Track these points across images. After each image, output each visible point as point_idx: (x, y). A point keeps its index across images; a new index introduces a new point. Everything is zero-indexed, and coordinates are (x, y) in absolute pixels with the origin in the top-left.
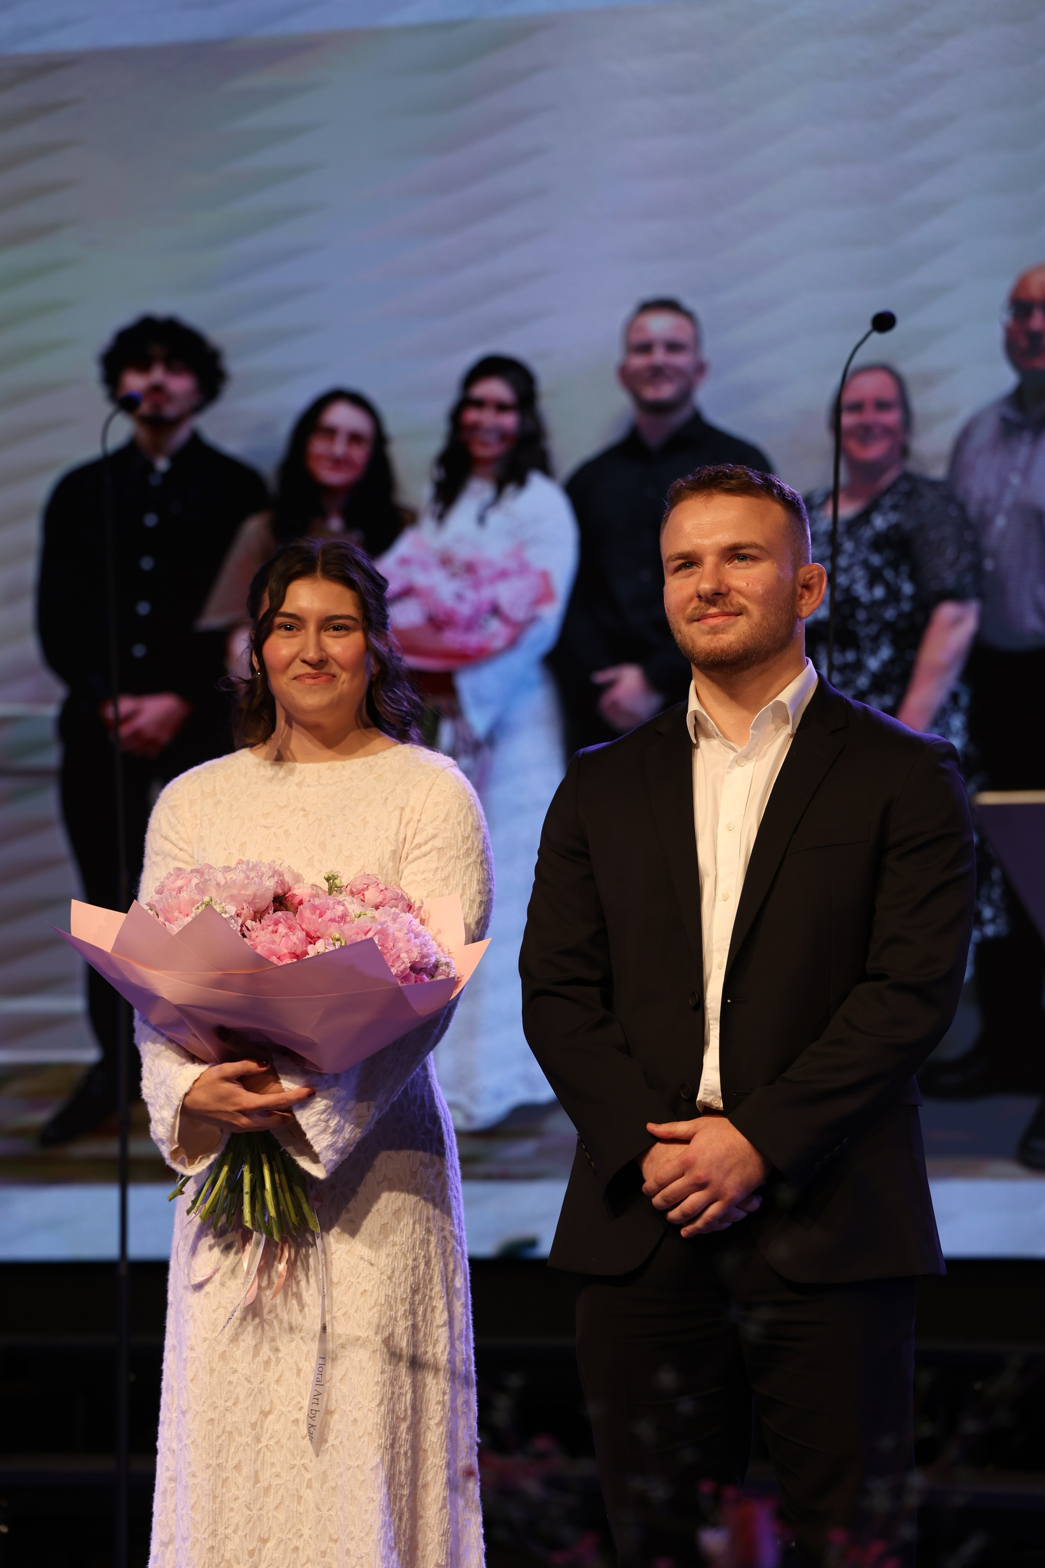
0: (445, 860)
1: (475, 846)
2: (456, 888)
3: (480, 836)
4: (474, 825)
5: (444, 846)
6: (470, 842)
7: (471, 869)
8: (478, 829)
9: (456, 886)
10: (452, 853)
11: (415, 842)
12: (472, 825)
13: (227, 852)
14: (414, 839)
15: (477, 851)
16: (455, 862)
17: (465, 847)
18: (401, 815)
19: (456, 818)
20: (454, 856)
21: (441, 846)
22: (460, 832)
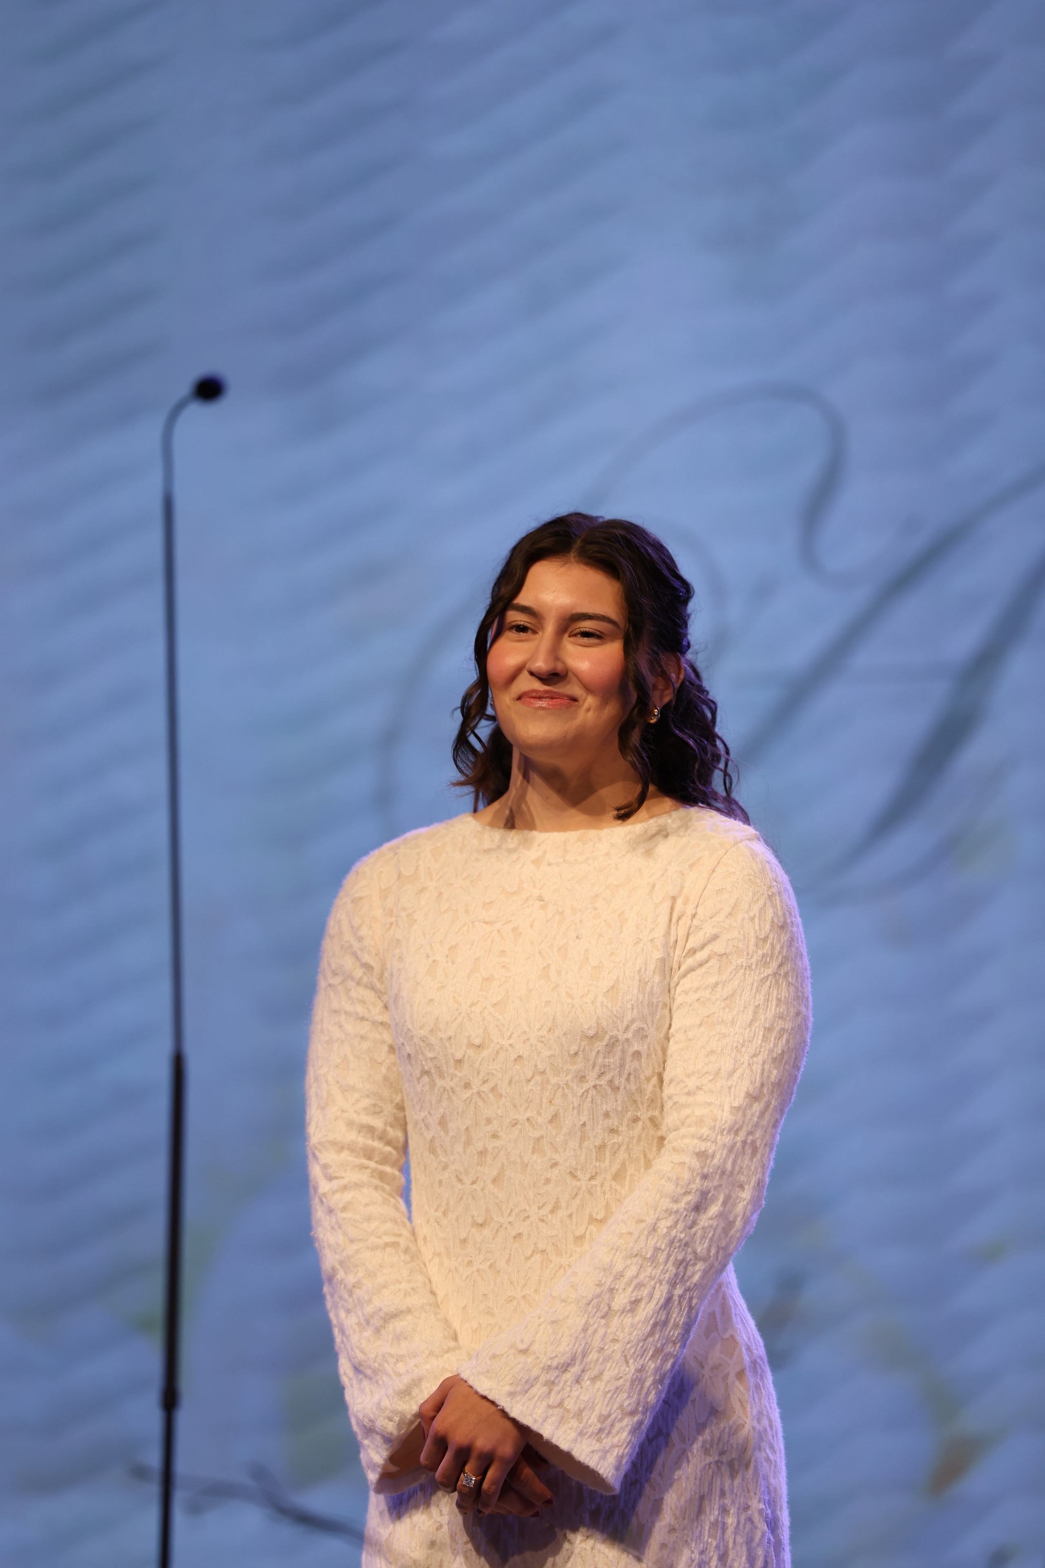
0: (729, 971)
1: (776, 952)
2: (743, 1011)
3: (785, 938)
4: (776, 920)
5: (728, 952)
6: (768, 946)
7: (768, 983)
8: (782, 927)
9: (745, 1007)
10: (739, 961)
11: (688, 947)
12: (773, 922)
13: (430, 960)
14: (687, 941)
15: (780, 958)
16: (744, 975)
17: (760, 952)
18: (672, 908)
19: (747, 912)
20: (742, 966)
21: (723, 952)
22: (752, 931)
